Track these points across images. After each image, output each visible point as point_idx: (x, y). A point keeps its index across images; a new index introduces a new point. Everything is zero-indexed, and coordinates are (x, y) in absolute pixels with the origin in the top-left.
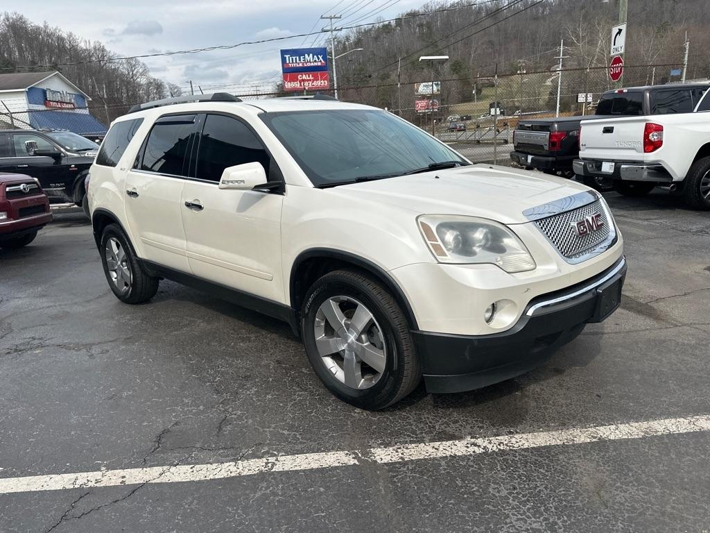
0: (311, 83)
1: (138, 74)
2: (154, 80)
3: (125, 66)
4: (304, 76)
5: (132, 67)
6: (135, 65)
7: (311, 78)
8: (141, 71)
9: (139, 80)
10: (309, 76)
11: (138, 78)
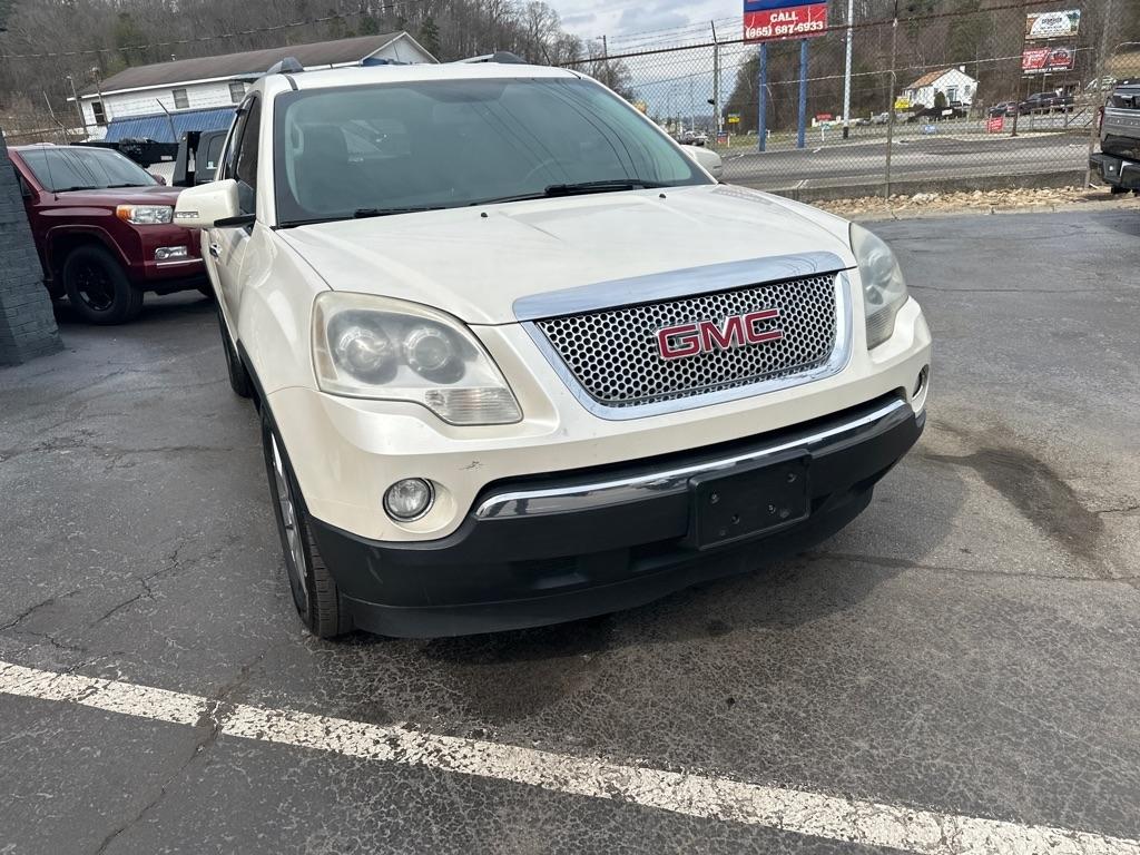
0: (792, 26)
1: (545, 29)
2: (568, 36)
3: (527, 17)
4: (782, 15)
5: (537, 17)
6: (540, 15)
7: (794, 18)
8: (548, 23)
9: (544, 38)
10: (790, 16)
11: (543, 35)
